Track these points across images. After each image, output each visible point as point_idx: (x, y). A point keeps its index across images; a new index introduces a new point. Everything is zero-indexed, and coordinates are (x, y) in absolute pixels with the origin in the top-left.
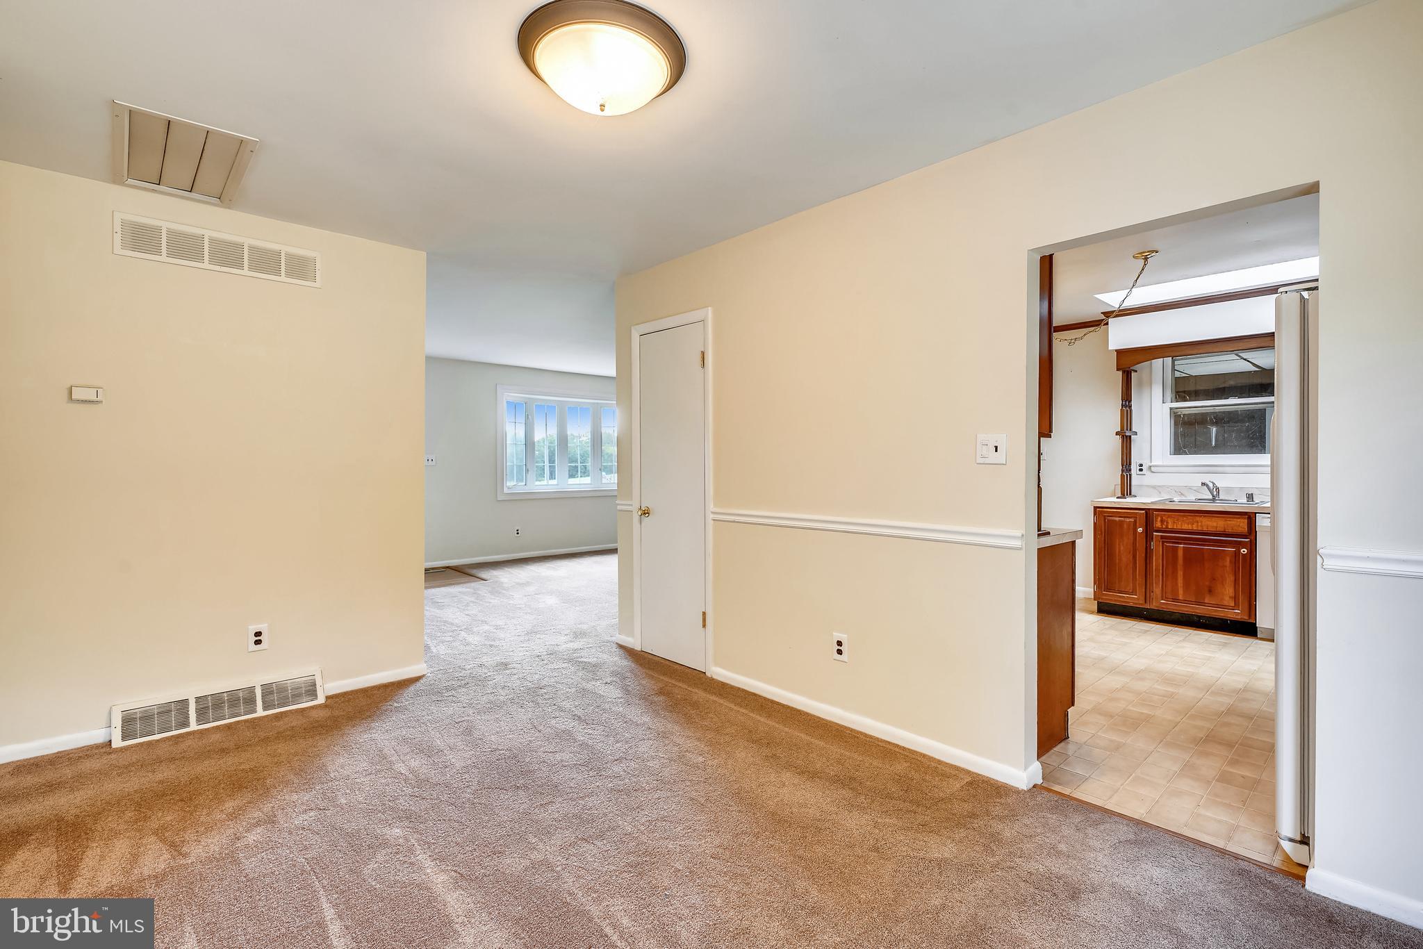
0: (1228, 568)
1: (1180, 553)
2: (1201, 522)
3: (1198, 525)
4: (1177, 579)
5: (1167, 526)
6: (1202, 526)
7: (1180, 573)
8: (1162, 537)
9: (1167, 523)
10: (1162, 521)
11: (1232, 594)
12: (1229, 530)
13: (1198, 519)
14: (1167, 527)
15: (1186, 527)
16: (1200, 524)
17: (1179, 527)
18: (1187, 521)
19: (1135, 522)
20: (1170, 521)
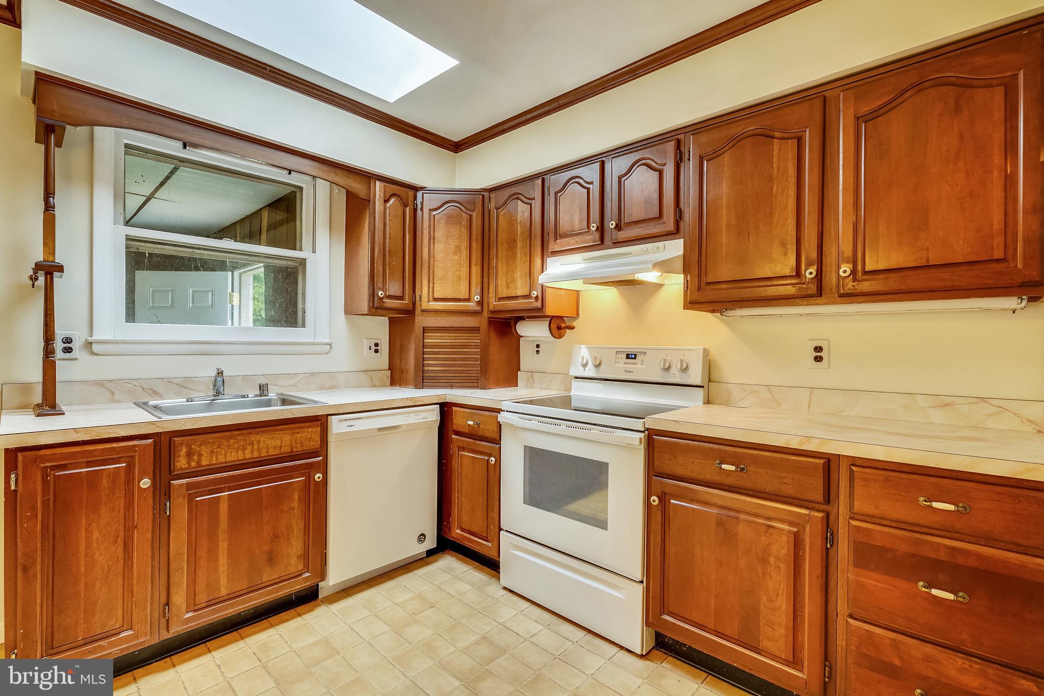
0: (295, 511)
1: (224, 508)
2: (259, 442)
3: (252, 451)
4: (216, 560)
5: (199, 461)
6: (259, 450)
7: (223, 545)
8: (189, 486)
9: (200, 455)
10: (189, 455)
11: (301, 552)
12: (298, 448)
13: (254, 438)
14: (199, 463)
15: (233, 456)
16: (256, 446)
17: (221, 459)
18: (236, 446)
19: (130, 468)
20: (205, 451)
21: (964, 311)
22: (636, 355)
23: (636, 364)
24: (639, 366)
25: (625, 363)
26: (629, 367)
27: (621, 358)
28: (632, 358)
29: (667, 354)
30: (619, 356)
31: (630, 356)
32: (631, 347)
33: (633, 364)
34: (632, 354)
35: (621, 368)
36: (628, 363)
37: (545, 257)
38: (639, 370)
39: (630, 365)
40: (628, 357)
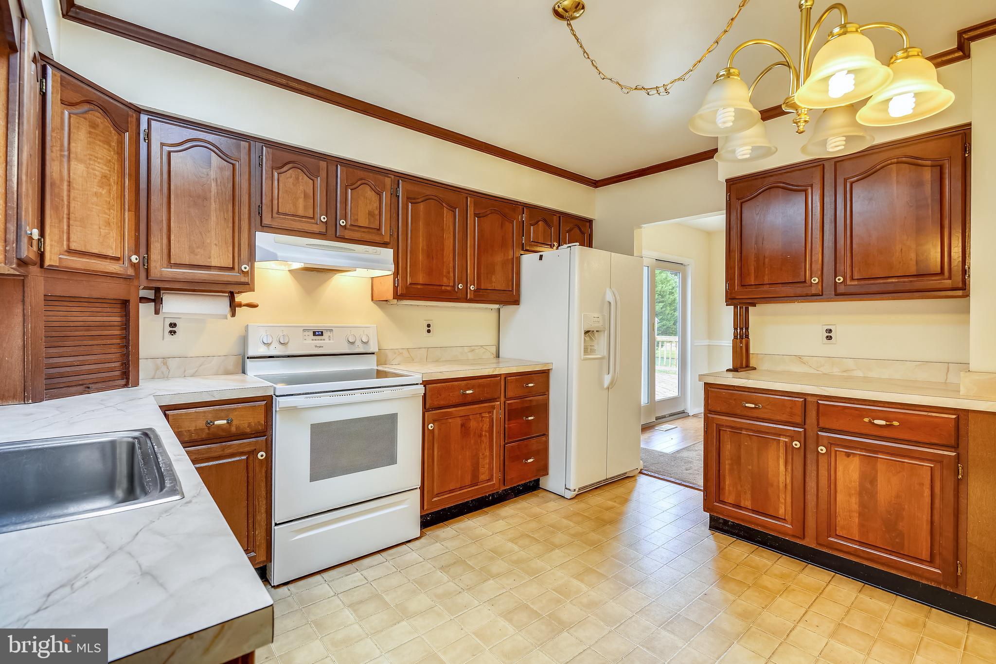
21: (476, 308)
22: (322, 332)
23: (324, 340)
24: (327, 341)
25: (313, 340)
26: (319, 343)
27: (308, 335)
28: (318, 335)
29: (351, 331)
30: (306, 333)
31: (317, 333)
32: (318, 325)
33: (321, 340)
34: (318, 332)
35: (310, 345)
36: (315, 340)
37: (253, 230)
38: (327, 344)
39: (318, 341)
40: (314, 334)
